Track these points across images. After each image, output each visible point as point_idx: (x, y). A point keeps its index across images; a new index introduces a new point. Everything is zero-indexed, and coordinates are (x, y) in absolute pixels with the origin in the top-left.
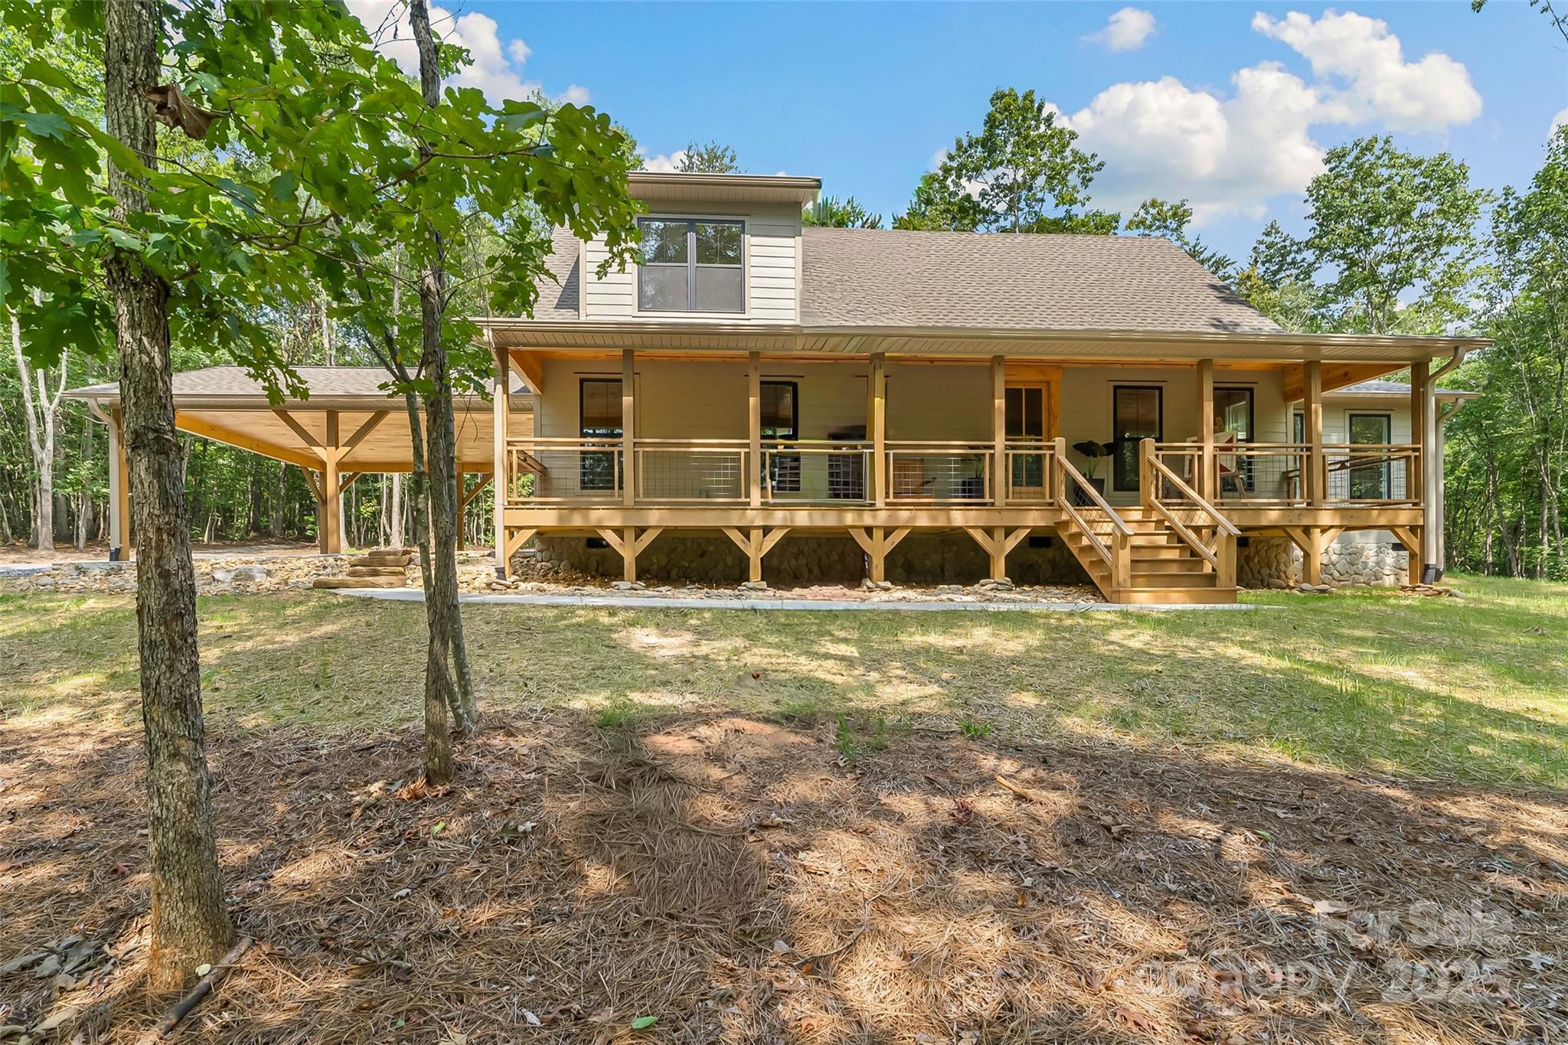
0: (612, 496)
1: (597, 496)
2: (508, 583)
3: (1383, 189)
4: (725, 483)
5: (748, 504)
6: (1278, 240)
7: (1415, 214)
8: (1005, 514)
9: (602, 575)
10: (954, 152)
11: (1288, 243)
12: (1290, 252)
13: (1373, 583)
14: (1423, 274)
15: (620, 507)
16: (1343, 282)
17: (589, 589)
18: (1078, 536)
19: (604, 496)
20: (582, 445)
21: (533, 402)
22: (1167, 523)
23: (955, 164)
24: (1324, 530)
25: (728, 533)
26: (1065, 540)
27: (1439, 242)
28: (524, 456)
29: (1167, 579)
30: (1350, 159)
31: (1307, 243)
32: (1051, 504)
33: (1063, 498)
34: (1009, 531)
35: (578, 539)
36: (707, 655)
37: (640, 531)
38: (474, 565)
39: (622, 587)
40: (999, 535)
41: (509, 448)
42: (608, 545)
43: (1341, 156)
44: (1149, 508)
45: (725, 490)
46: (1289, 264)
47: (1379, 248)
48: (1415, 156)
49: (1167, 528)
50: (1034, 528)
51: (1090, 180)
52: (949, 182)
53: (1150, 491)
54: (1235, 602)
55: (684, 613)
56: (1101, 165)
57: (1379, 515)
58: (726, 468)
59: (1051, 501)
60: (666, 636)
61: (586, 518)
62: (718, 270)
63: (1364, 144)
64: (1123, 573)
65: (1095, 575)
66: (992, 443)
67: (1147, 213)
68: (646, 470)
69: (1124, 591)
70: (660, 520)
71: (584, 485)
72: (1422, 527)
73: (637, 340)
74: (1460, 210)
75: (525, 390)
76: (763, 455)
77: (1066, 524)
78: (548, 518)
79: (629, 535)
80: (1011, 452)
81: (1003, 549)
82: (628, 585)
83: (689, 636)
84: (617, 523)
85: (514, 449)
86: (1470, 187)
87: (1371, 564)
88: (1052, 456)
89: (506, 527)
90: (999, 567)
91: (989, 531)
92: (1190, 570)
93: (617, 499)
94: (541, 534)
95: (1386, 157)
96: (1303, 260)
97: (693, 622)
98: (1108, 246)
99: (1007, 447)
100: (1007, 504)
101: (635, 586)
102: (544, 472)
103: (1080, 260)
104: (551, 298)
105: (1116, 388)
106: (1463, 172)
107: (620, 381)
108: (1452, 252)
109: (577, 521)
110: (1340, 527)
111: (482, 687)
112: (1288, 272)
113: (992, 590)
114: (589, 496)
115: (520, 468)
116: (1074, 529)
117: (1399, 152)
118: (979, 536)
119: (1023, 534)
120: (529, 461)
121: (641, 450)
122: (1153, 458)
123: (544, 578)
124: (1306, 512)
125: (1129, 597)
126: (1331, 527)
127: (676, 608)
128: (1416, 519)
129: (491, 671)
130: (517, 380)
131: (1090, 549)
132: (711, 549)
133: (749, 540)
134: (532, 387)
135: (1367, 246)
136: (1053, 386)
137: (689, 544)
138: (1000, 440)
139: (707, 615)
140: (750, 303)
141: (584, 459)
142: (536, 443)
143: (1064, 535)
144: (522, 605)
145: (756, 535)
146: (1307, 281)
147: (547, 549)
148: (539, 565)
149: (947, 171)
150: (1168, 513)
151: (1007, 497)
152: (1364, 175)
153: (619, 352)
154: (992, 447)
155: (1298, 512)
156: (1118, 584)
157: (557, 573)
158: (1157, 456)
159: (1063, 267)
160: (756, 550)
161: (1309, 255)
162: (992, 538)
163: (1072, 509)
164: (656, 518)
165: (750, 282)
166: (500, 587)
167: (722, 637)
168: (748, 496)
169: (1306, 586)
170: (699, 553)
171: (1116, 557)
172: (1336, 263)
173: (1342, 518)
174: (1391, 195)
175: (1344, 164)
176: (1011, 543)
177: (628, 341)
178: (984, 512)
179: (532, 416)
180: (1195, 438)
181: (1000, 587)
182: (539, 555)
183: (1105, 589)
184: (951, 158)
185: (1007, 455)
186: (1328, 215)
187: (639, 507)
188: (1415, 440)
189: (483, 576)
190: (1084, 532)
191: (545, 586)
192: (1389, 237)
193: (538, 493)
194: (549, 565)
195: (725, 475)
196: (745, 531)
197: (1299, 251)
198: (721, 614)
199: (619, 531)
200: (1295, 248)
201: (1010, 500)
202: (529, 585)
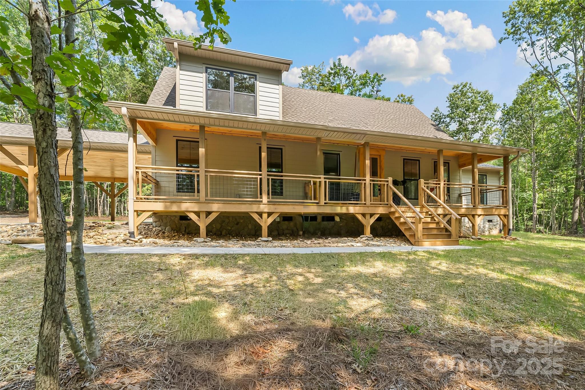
0: (194, 196)
1: (186, 196)
2: (136, 239)
3: (469, 100)
4: (250, 191)
5: (262, 201)
6: (438, 114)
7: (479, 109)
8: (370, 208)
9: (188, 234)
10: (332, 67)
11: (442, 115)
12: (442, 118)
13: (482, 234)
14: (481, 129)
15: (198, 202)
16: (458, 130)
17: (181, 242)
18: (398, 218)
19: (190, 196)
20: (178, 170)
21: (152, 149)
22: (430, 213)
23: (333, 72)
24: (479, 216)
25: (252, 215)
26: (394, 219)
27: (486, 119)
28: (146, 175)
29: (434, 236)
30: (460, 88)
31: (447, 115)
32: (387, 204)
33: (392, 202)
34: (372, 215)
35: (175, 216)
36: (252, 284)
37: (208, 213)
38: (117, 229)
39: (199, 241)
40: (368, 217)
41: (137, 170)
42: (191, 219)
43: (457, 87)
44: (423, 207)
45: (250, 195)
46: (442, 122)
47: (468, 119)
48: (479, 90)
49: (430, 215)
50: (381, 214)
51: (381, 84)
52: (331, 78)
53: (422, 200)
54: (458, 245)
55: (235, 257)
56: (385, 79)
57: (495, 211)
58: (251, 185)
59: (387, 203)
60: (227, 272)
61: (179, 207)
62: (244, 95)
63: (464, 84)
64: (420, 234)
65: (407, 234)
66: (365, 178)
67: (400, 99)
68: (211, 184)
69: (420, 241)
70: (219, 208)
71: (179, 190)
72: (508, 215)
73: (207, 121)
74: (492, 110)
75: (147, 143)
76: (268, 179)
77: (394, 213)
78: (159, 207)
79: (203, 216)
80: (372, 183)
81: (369, 223)
82: (202, 240)
83: (240, 272)
84: (196, 210)
85: (140, 171)
86: (493, 102)
87: (482, 227)
88: (387, 185)
89: (135, 211)
90: (368, 230)
91: (364, 215)
92: (441, 232)
93: (196, 197)
94: (155, 214)
95: (470, 89)
96: (446, 121)
97: (241, 262)
98: (396, 106)
99: (371, 180)
100: (371, 204)
101: (206, 240)
102: (157, 184)
103: (386, 110)
104: (161, 100)
105: (404, 159)
106: (492, 97)
107: (198, 142)
108: (489, 122)
109: (174, 208)
110: (484, 215)
111: (111, 317)
112: (442, 125)
113: (366, 240)
114: (182, 196)
115: (144, 181)
116: (397, 215)
117: (474, 88)
118: (360, 217)
119: (377, 216)
120: (149, 178)
121: (209, 174)
122: (423, 187)
123: (157, 236)
124: (473, 209)
125: (422, 244)
126: (481, 215)
127: (230, 254)
128: (506, 212)
129: (119, 303)
130: (142, 138)
131: (405, 223)
132: (241, 221)
133: (262, 218)
134: (151, 142)
135: (465, 119)
136: (382, 157)
137: (231, 219)
138: (368, 178)
139: (247, 258)
140: (259, 112)
141: (178, 178)
142: (153, 169)
143: (393, 218)
144: (142, 255)
145: (265, 216)
146: (447, 129)
147: (159, 221)
148: (154, 229)
149: (330, 74)
150: (430, 209)
151: (371, 201)
152: (464, 94)
153: (197, 128)
154: (365, 180)
155: (471, 209)
156: (418, 238)
157: (164, 233)
158: (425, 186)
159: (381, 112)
160: (265, 222)
161: (448, 120)
162: (365, 218)
163: (396, 206)
164: (216, 207)
165: (259, 103)
166: (131, 242)
167: (258, 272)
168: (261, 198)
169: (473, 237)
170: (236, 223)
171: (417, 227)
172: (455, 123)
173: (484, 212)
174: (473, 102)
175: (458, 90)
176: (372, 220)
177: (202, 121)
178: (362, 208)
179: (150, 156)
180: (437, 180)
181: (369, 239)
182: (154, 224)
183: (412, 240)
184: (332, 69)
185: (371, 184)
186: (453, 106)
187: (208, 202)
188: (505, 184)
189: (122, 235)
190: (402, 216)
191: (157, 240)
192: (472, 116)
193: (154, 193)
194: (160, 229)
195: (251, 188)
196: (260, 214)
197: (445, 118)
198: (255, 257)
199: (198, 214)
200: (444, 117)
201: (372, 202)
202: (149, 240)
